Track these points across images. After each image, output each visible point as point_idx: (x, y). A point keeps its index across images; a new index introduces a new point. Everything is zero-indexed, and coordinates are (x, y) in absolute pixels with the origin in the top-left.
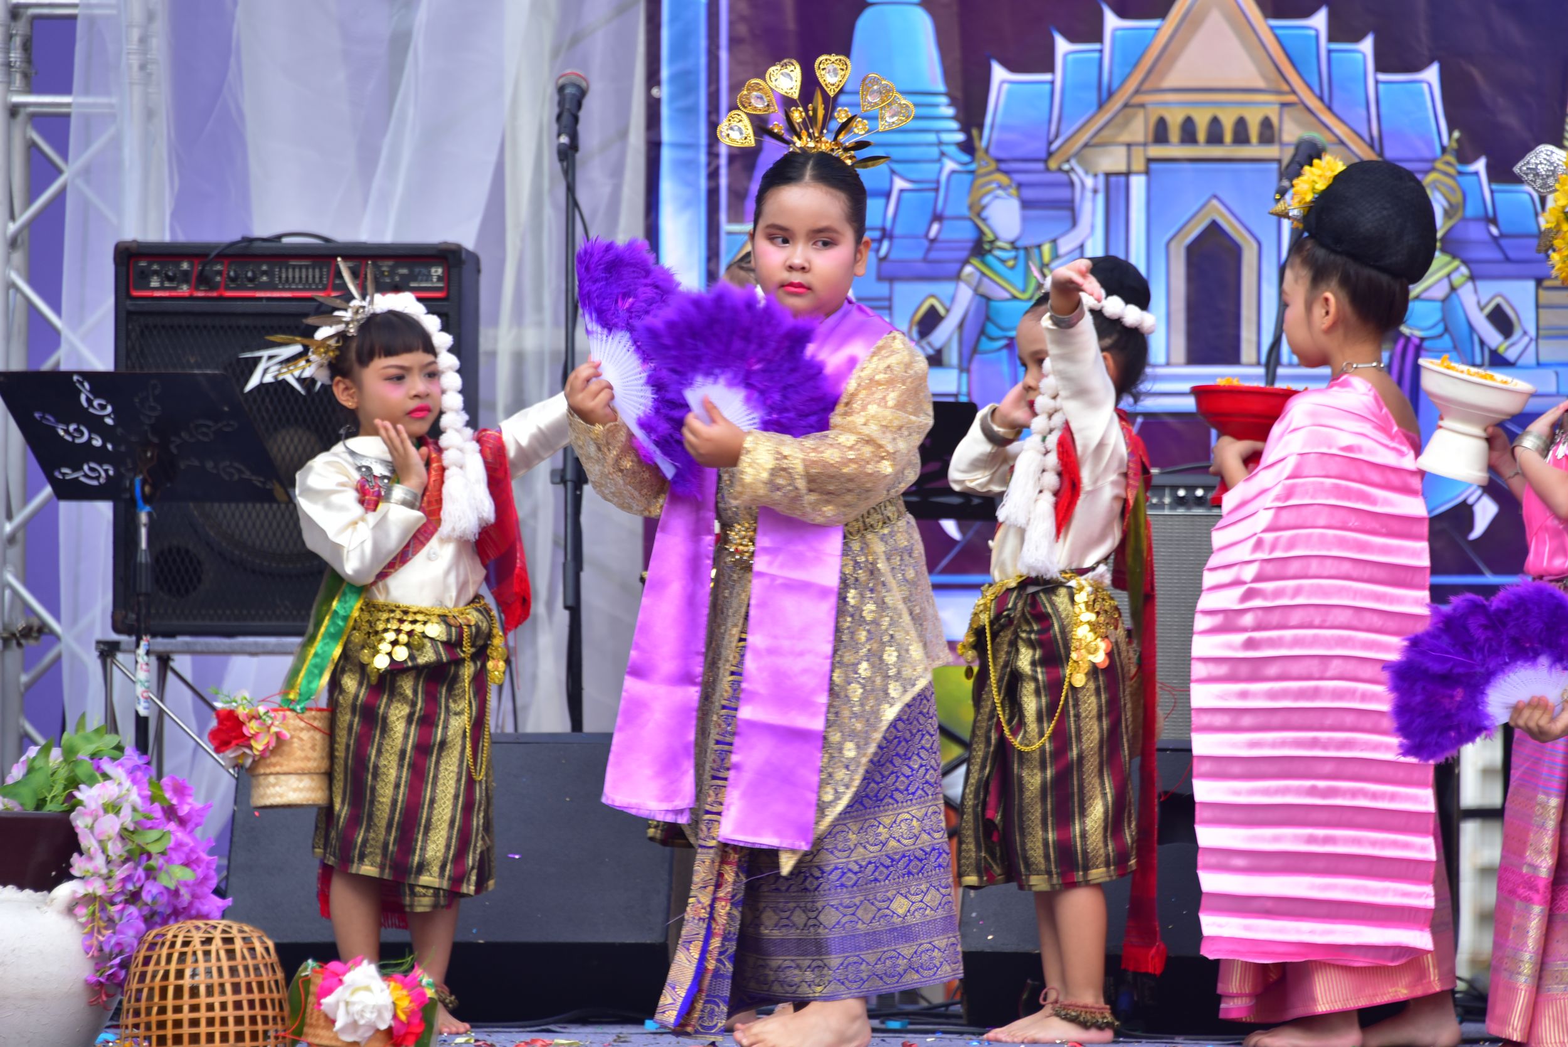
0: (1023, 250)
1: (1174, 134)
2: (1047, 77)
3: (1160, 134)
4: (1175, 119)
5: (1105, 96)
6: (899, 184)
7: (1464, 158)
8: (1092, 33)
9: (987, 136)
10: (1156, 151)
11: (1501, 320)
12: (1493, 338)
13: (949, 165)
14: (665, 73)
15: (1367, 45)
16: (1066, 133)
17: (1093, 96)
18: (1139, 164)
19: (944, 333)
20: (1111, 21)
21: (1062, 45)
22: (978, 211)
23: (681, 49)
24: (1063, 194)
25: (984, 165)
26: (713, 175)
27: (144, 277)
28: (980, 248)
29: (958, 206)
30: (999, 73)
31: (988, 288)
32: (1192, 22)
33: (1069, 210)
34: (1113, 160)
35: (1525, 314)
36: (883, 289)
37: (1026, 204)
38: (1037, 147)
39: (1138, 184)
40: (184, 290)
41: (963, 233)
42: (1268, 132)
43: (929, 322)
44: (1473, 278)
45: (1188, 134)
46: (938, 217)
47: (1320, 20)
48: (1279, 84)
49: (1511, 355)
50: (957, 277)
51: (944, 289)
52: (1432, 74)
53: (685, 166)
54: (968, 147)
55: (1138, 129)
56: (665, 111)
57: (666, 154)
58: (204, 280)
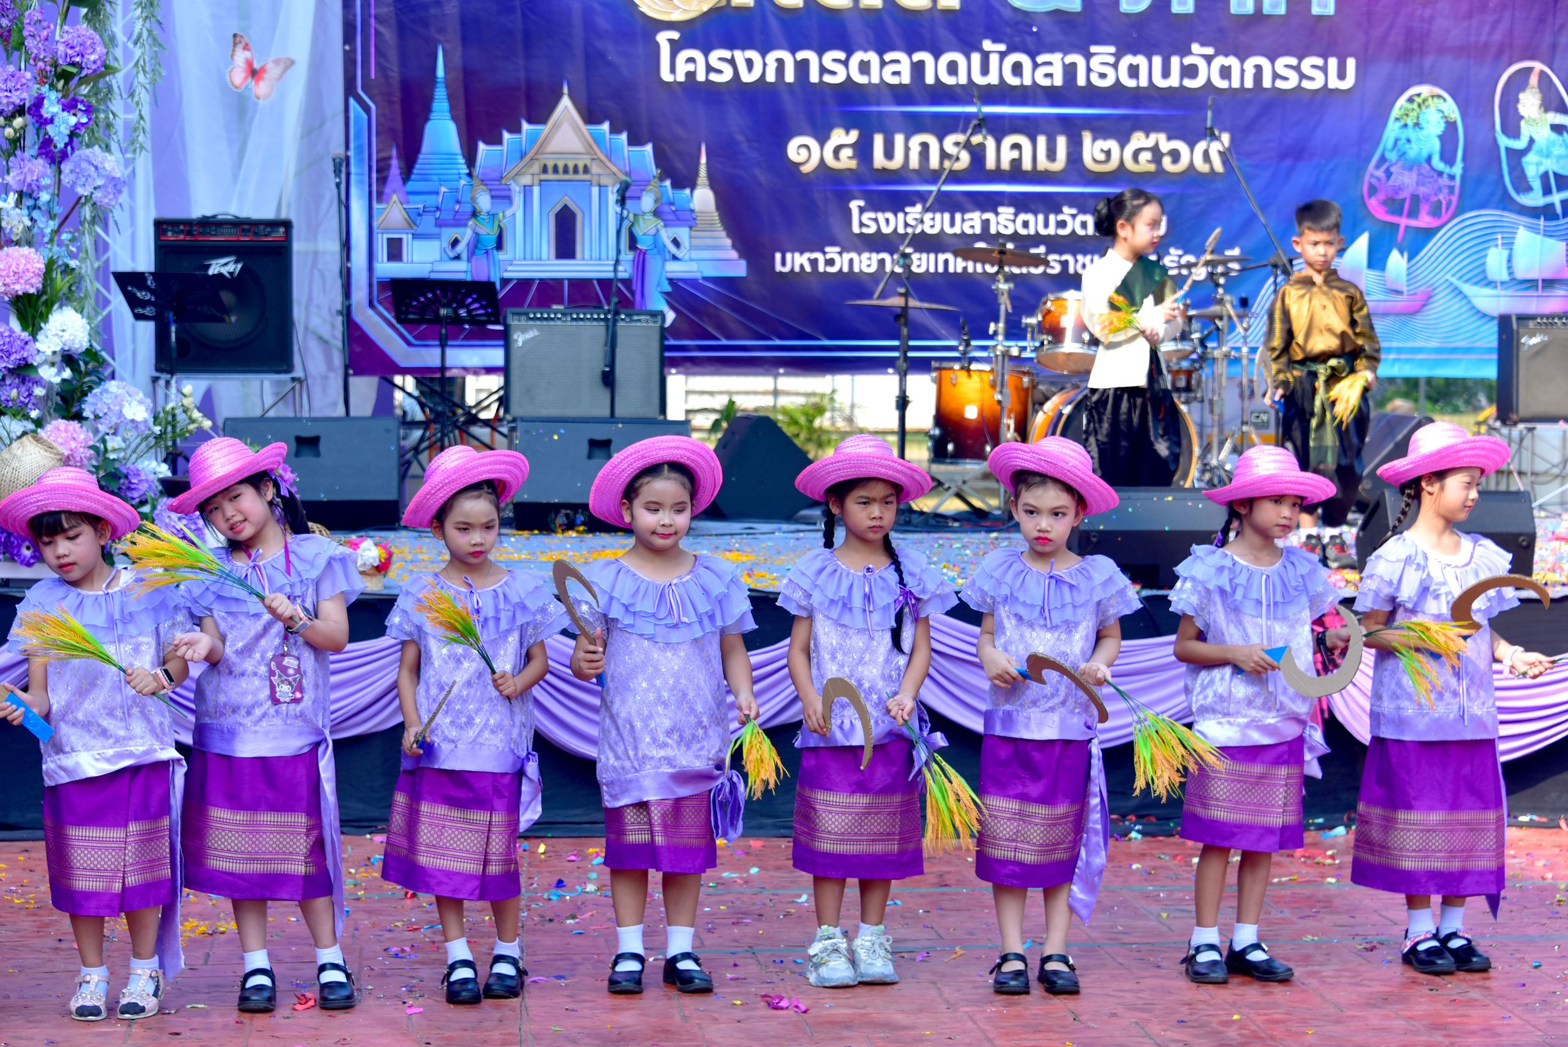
0: (492, 215)
1: (550, 169)
2: (498, 148)
3: (545, 170)
4: (550, 165)
5: (523, 155)
6: (443, 189)
7: (661, 179)
8: (516, 129)
9: (477, 171)
10: (543, 177)
11: (676, 243)
12: (673, 249)
13: (463, 182)
14: (352, 145)
15: (624, 136)
16: (509, 168)
17: (518, 155)
18: (536, 181)
19: (461, 248)
20: (525, 126)
21: (506, 135)
22: (474, 199)
23: (358, 136)
24: (506, 193)
25: (476, 182)
26: (370, 186)
27: (165, 232)
28: (474, 214)
29: (466, 198)
30: (481, 146)
31: (478, 230)
32: (557, 126)
33: (508, 199)
34: (526, 180)
35: (685, 240)
36: (437, 230)
37: (493, 197)
38: (496, 175)
39: (536, 190)
40: (182, 237)
41: (468, 208)
42: (586, 170)
43: (455, 243)
44: (666, 226)
45: (555, 170)
46: (458, 202)
47: (606, 126)
48: (590, 151)
49: (680, 256)
50: (465, 225)
51: (461, 230)
52: (649, 148)
53: (360, 182)
54: (470, 175)
55: (536, 168)
56: (352, 161)
57: (353, 178)
58: (189, 233)
